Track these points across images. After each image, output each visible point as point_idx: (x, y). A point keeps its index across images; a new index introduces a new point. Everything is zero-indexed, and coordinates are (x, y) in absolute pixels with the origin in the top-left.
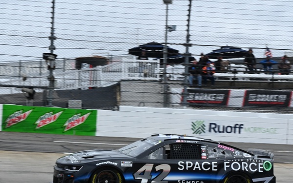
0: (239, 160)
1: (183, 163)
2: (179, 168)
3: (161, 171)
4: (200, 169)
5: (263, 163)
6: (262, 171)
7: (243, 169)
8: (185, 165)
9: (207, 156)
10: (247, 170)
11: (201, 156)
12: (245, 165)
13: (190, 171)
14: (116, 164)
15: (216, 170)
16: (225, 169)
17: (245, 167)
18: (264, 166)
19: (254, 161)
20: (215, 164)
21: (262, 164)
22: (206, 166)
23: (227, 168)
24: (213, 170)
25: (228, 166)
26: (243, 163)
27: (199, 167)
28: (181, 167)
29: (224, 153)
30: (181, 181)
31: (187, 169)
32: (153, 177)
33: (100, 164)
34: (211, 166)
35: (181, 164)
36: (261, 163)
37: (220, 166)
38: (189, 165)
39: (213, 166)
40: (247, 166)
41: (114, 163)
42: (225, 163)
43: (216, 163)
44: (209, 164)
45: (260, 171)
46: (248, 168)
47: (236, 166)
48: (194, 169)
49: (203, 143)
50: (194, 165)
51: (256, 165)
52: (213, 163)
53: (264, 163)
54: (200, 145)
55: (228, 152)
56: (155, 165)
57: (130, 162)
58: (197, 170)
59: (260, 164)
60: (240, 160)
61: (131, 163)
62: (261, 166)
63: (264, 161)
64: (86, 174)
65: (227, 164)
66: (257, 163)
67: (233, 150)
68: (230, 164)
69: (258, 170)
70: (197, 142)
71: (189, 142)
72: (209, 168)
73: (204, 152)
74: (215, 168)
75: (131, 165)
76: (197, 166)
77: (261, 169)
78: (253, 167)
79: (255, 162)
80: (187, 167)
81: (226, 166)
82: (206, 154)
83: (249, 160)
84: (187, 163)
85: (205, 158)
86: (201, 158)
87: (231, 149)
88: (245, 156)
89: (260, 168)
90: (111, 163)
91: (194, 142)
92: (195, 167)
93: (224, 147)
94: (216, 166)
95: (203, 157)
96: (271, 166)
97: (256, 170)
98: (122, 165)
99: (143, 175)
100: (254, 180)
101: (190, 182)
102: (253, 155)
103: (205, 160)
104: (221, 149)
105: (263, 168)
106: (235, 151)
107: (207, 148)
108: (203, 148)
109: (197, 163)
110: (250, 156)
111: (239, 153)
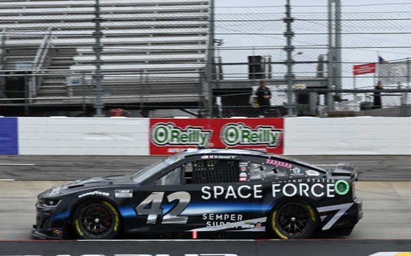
0: (294, 181)
1: (209, 188)
2: (203, 197)
3: (177, 201)
4: (235, 197)
5: (334, 183)
6: (333, 196)
7: (301, 194)
8: (212, 192)
9: (248, 177)
10: (307, 195)
11: (239, 177)
12: (304, 188)
13: (221, 200)
14: (107, 194)
15: (261, 197)
16: (274, 195)
17: (305, 191)
18: (336, 188)
19: (319, 181)
20: (258, 189)
21: (333, 185)
22: (244, 192)
23: (276, 192)
24: (256, 196)
25: (279, 190)
26: (301, 185)
27: (234, 194)
28: (207, 195)
29: (275, 172)
30: (208, 215)
31: (216, 197)
32: (165, 211)
33: (84, 195)
34: (252, 191)
35: (206, 190)
36: (331, 183)
37: (266, 190)
38: (219, 191)
39: (256, 191)
40: (307, 189)
41: (104, 194)
42: (274, 186)
43: (260, 186)
44: (249, 188)
45: (329, 196)
46: (309, 192)
47: (290, 190)
48: (226, 197)
49: (244, 158)
50: (225, 192)
51: (322, 186)
52: (255, 187)
53: (337, 183)
54: (238, 161)
55: (282, 169)
56: (167, 193)
57: (128, 191)
58: (231, 197)
59: (328, 185)
60: (297, 181)
61: (130, 192)
62: (331, 188)
63: (336, 181)
64: (64, 211)
65: (276, 188)
66: (325, 184)
67: (290, 166)
68: (281, 187)
69: (326, 194)
70: (233, 157)
71: (222, 157)
72: (249, 195)
73: (244, 172)
74: (258, 194)
75: (131, 195)
76: (231, 192)
77: (331, 193)
78: (318, 190)
79: (321, 183)
80: (216, 194)
81: (274, 191)
82: (247, 174)
83: (311, 180)
84: (215, 188)
85: (244, 179)
86: (238, 181)
87: (287, 164)
88: (309, 174)
89: (329, 191)
90: (100, 193)
91: (229, 157)
92: (228, 194)
93: (276, 162)
94: (260, 191)
95: (241, 179)
96: (348, 187)
97: (323, 194)
98: (117, 195)
100: (320, 210)
101: (221, 216)
102: (325, 173)
103: (244, 183)
104: (271, 165)
105: (335, 191)
106: (293, 168)
107: (249, 164)
108: (243, 165)
109: (231, 188)
110: (317, 174)
111: (299, 170)
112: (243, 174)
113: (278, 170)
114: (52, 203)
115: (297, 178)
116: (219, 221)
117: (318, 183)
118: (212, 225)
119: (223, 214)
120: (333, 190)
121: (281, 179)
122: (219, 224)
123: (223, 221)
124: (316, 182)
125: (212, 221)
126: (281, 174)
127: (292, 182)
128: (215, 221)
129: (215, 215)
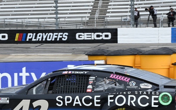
0: (124, 93)
1: (61, 97)
2: (57, 104)
3: (39, 107)
4: (81, 105)
5: (159, 95)
6: (157, 106)
7: (129, 104)
8: (63, 100)
9: (93, 89)
10: (134, 105)
11: (87, 89)
12: (132, 99)
13: (70, 107)
15: (99, 105)
16: (109, 105)
17: (132, 102)
19: (145, 93)
20: (97, 99)
21: (157, 97)
22: (87, 101)
24: (96, 105)
25: (112, 101)
26: (130, 96)
27: (79, 103)
28: (60, 103)
31: (66, 105)
34: (92, 101)
35: (59, 99)
36: (155, 95)
37: (104, 100)
38: (69, 99)
39: (95, 101)
40: (135, 100)
42: (109, 96)
43: (99, 96)
44: (91, 98)
45: (153, 106)
46: (136, 102)
47: (120, 100)
48: (74, 105)
51: (148, 98)
52: (96, 97)
56: (32, 101)
57: (6, 99)
58: (77, 105)
59: (153, 97)
60: (127, 93)
61: (8, 99)
62: (155, 99)
65: (111, 98)
66: (150, 96)
68: (114, 98)
70: (86, 72)
71: (77, 72)
72: (91, 104)
73: (91, 84)
74: (97, 103)
76: (77, 101)
77: (155, 104)
78: (143, 101)
79: (147, 95)
80: (66, 102)
81: (109, 101)
82: (93, 86)
83: (139, 93)
84: (66, 97)
86: (85, 92)
87: (126, 79)
89: (153, 101)
91: (82, 72)
92: (75, 103)
93: (118, 76)
94: (99, 101)
96: (171, 99)
97: (148, 104)
102: (158, 85)
104: (113, 79)
105: (159, 102)
106: (130, 81)
107: (96, 78)
108: (92, 79)
109: (77, 97)
110: (150, 86)
111: (134, 84)
112: (90, 87)
117: (145, 95)
120: (157, 101)
124: (142, 94)
126: (118, 86)
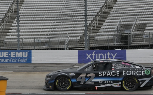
2: (99, 75)
3: (90, 77)
4: (110, 75)
5: (145, 71)
7: (133, 74)
8: (102, 73)
9: (115, 69)
10: (135, 75)
11: (112, 69)
13: (105, 76)
14: (67, 74)
15: (119, 75)
16: (124, 75)
17: (134, 73)
18: (145, 72)
19: (139, 70)
20: (118, 72)
21: (144, 71)
22: (113, 74)
23: (124, 74)
24: (117, 75)
25: (125, 73)
26: (133, 71)
27: (110, 74)
28: (100, 75)
29: (125, 67)
30: (101, 82)
31: (103, 75)
32: (86, 80)
33: (59, 75)
34: (116, 73)
35: (100, 73)
36: (143, 70)
37: (121, 73)
38: (105, 73)
39: (117, 73)
40: (135, 73)
41: (66, 74)
42: (123, 71)
43: (119, 72)
44: (115, 72)
45: (143, 75)
46: (136, 74)
47: (129, 73)
48: (107, 75)
49: (114, 62)
50: (107, 74)
51: (140, 72)
52: (117, 72)
53: (146, 71)
54: (112, 63)
55: (127, 66)
56: (87, 74)
57: (74, 73)
59: (143, 71)
60: (132, 70)
62: (143, 72)
63: (145, 70)
64: (53, 80)
65: (124, 72)
66: (141, 71)
67: (130, 65)
68: (126, 72)
70: (110, 62)
71: (106, 62)
72: (115, 75)
73: (114, 67)
74: (118, 74)
75: (75, 75)
76: (109, 74)
77: (143, 74)
79: (140, 70)
80: (104, 74)
81: (124, 73)
82: (115, 67)
83: (137, 70)
84: (103, 72)
85: (114, 69)
86: (112, 70)
87: (129, 64)
88: (136, 68)
89: (143, 73)
90: (64, 74)
91: (109, 62)
92: (108, 74)
93: (125, 63)
94: (119, 73)
95: (113, 69)
96: (150, 72)
97: (140, 74)
98: (70, 74)
99: (81, 79)
100: (140, 80)
101: (105, 82)
102: (142, 67)
103: (113, 70)
104: (123, 64)
105: (145, 73)
106: (131, 65)
107: (116, 64)
108: (114, 65)
109: (109, 72)
110: (139, 67)
111: (133, 66)
112: (113, 68)
113: (125, 66)
114: (49, 77)
115: (131, 69)
116: (105, 83)
118: (102, 85)
119: (106, 81)
120: (144, 73)
121: (126, 69)
122: (105, 85)
123: (106, 83)
124: (138, 70)
125: (102, 84)
126: (126, 68)
127: (130, 70)
128: (103, 83)
129: (103, 82)
